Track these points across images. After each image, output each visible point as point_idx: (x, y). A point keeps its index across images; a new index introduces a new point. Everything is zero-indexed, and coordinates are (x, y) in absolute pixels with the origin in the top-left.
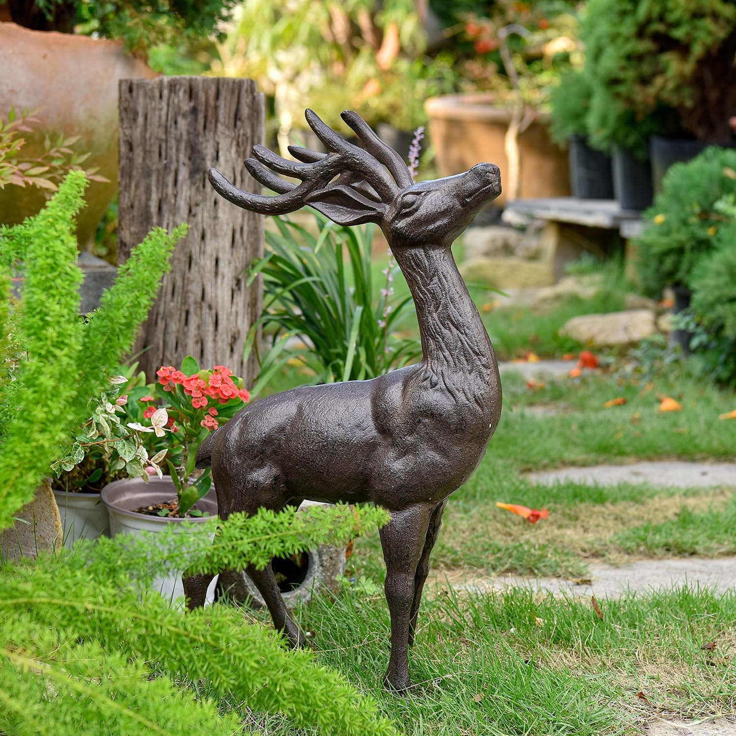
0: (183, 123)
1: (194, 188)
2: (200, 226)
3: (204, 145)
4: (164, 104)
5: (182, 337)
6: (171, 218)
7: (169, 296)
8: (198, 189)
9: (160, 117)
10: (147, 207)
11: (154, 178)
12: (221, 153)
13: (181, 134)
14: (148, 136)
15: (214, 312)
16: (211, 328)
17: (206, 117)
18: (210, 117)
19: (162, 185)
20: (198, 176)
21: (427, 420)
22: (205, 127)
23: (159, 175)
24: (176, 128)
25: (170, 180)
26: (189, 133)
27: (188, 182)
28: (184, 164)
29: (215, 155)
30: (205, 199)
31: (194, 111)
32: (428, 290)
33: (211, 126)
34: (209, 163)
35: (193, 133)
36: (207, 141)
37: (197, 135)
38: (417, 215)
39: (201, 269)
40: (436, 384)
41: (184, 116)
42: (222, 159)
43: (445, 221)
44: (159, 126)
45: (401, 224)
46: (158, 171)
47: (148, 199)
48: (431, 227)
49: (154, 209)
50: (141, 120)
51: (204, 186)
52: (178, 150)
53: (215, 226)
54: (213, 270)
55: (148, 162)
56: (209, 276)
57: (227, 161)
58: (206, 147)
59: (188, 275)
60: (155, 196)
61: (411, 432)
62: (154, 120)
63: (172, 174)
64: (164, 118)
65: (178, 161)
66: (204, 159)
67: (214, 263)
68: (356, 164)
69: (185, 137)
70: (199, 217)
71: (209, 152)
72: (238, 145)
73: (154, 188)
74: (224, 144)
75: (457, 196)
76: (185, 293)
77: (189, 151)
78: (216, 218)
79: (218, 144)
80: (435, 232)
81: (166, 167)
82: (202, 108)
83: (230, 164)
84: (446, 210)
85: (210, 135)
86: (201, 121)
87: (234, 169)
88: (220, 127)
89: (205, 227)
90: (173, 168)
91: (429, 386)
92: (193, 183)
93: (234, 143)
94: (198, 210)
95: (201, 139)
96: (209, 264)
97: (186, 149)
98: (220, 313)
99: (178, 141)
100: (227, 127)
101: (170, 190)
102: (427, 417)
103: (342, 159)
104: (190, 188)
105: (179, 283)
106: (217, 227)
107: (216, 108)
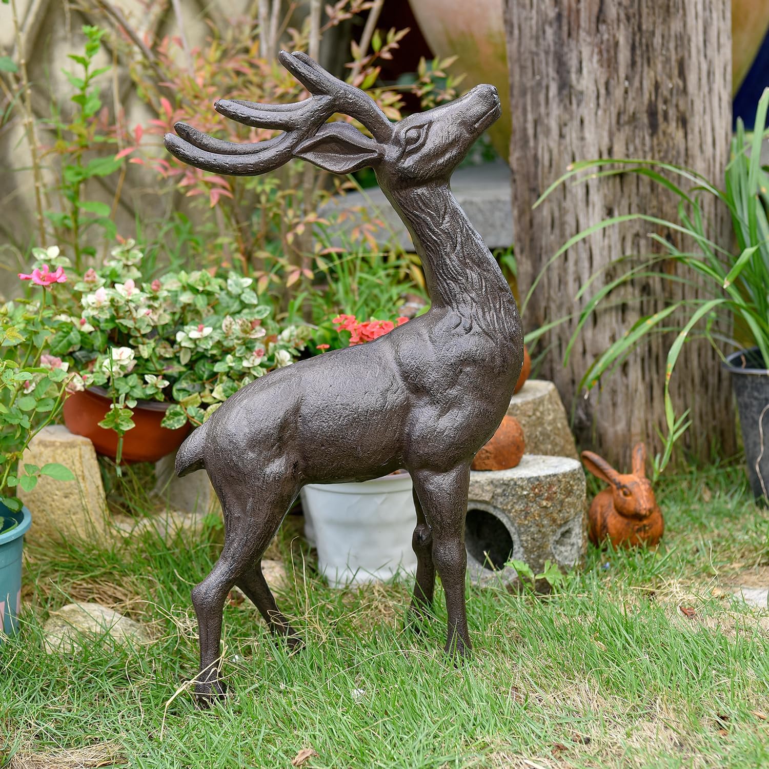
0: (550, 32)
1: (562, 106)
2: (569, 148)
3: (569, 56)
4: (534, 12)
5: (563, 274)
6: (545, 140)
7: (549, 228)
8: (565, 107)
9: (531, 27)
10: (525, 130)
11: (529, 97)
12: (584, 64)
13: (549, 46)
14: (522, 50)
15: (587, 246)
16: (586, 264)
17: (569, 23)
18: (572, 24)
19: (536, 104)
20: (565, 92)
21: (468, 369)
22: (569, 35)
23: (533, 93)
24: (544, 39)
25: (542, 97)
26: (555, 43)
27: (557, 99)
28: (553, 79)
29: (578, 66)
30: (571, 118)
31: (559, 16)
32: (441, 230)
33: (574, 34)
34: (573, 76)
35: (559, 43)
36: (571, 50)
37: (562, 45)
38: (425, 150)
39: (574, 196)
40: (471, 329)
41: (551, 24)
42: (585, 71)
43: (454, 152)
44: (531, 38)
45: (408, 162)
46: (532, 88)
47: (525, 121)
48: (441, 161)
49: (530, 132)
50: (516, 32)
51: (571, 103)
52: (547, 64)
53: (583, 147)
54: (584, 198)
55: (525, 80)
56: (581, 205)
57: (589, 72)
58: (571, 58)
59: (564, 205)
60: (530, 117)
61: (452, 384)
62: (527, 32)
63: (544, 91)
64: (534, 28)
65: (548, 75)
66: (569, 72)
67: (584, 190)
68: (349, 103)
69: (552, 48)
70: (568, 138)
71: (573, 63)
72: (600, 52)
73: (529, 108)
74: (586, 51)
75: (463, 123)
76: (563, 224)
77: (556, 65)
78: (582, 139)
79: (580, 53)
80: (446, 166)
81: (539, 84)
82: (565, 13)
83: (593, 76)
84: (454, 140)
85: (573, 43)
86: (565, 28)
87: (596, 82)
88: (583, 34)
89: (575, 149)
90: (544, 83)
91: (463, 332)
92: (561, 101)
93: (596, 50)
94: (566, 130)
95: (566, 49)
96: (581, 192)
97: (554, 62)
98: (593, 247)
99: (547, 53)
100: (589, 33)
101: (542, 110)
102: (469, 364)
103: (334, 100)
104: (559, 105)
105: (557, 214)
106: (585, 150)
107: (578, 11)
